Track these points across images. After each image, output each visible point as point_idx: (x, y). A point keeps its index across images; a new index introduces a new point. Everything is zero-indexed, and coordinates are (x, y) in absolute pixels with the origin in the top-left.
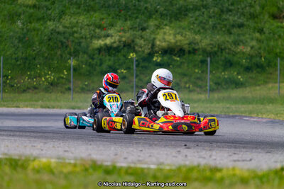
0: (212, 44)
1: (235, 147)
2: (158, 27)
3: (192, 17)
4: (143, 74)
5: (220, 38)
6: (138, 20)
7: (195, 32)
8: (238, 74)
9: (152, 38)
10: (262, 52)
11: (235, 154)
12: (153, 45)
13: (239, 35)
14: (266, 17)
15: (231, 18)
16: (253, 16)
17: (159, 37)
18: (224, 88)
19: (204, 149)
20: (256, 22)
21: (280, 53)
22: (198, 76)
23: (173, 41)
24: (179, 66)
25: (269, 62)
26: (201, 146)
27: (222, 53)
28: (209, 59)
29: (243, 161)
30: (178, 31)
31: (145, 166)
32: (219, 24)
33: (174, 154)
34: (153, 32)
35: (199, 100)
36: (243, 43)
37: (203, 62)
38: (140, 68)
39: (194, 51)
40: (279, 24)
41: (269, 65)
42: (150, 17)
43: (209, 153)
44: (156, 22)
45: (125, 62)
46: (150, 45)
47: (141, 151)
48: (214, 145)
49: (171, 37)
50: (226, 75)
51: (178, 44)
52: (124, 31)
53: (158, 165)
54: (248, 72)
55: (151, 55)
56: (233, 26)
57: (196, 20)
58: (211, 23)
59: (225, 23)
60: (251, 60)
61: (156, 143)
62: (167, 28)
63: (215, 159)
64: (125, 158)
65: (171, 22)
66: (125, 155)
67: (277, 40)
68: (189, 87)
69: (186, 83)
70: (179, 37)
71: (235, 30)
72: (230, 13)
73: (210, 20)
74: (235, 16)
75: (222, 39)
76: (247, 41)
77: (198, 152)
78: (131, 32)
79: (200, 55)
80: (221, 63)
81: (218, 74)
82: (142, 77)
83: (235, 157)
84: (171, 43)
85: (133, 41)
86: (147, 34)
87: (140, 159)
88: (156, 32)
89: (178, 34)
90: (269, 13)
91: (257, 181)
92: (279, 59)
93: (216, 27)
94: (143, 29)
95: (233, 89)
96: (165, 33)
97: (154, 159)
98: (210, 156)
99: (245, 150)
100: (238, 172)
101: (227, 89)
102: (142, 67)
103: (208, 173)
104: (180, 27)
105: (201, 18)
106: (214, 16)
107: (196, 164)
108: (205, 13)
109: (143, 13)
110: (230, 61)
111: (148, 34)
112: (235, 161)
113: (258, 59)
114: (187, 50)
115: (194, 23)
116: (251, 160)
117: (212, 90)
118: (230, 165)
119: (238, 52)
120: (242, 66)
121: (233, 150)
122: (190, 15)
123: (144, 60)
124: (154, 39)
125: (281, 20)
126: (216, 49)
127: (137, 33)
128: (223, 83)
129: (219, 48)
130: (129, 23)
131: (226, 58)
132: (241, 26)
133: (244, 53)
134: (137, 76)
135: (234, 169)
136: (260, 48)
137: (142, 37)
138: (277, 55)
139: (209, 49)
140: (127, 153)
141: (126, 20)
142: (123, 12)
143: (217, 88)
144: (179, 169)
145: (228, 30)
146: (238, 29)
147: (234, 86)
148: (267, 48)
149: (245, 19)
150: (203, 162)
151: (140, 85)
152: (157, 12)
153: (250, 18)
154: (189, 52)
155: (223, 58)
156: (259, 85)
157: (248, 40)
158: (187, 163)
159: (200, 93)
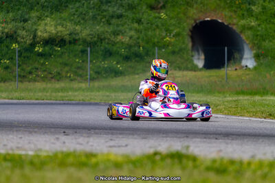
0: (92, 35)
1: (112, 134)
2: (40, 18)
3: (72, 8)
4: (26, 64)
5: (99, 28)
6: (20, 12)
7: (75, 23)
8: (118, 63)
9: (33, 29)
10: (141, 42)
11: (111, 140)
12: (35, 36)
13: (118, 26)
14: (144, 8)
15: (110, 9)
16: (131, 7)
17: (41, 28)
18: (104, 77)
19: (82, 136)
20: (134, 13)
21: (158, 42)
22: (79, 65)
23: (53, 31)
24: (60, 56)
25: (148, 51)
26: (79, 133)
27: (102, 43)
28: (89, 49)
29: (119, 146)
30: (59, 22)
31: (23, 153)
32: (99, 15)
33: (53, 141)
34: (35, 23)
35: (80, 89)
36: (123, 33)
37: (83, 52)
38: (22, 58)
39: (75, 41)
40: (157, 15)
41: (147, 54)
42: (32, 9)
43: (86, 139)
44: (38, 14)
45: (7, 53)
46: (32, 36)
47: (21, 138)
48: (92, 131)
49: (52, 28)
50: (105, 64)
51: (59, 34)
52: (6, 22)
53: (36, 151)
54: (127, 61)
55: (33, 45)
56: (112, 17)
57: (77, 11)
58: (91, 14)
59: (105, 13)
60: (130, 50)
61: (36, 130)
62: (48, 19)
63: (92, 146)
64: (5, 145)
65: (52, 13)
66: (5, 142)
67: (154, 30)
68: (70, 77)
69: (67, 72)
70: (60, 28)
71: (114, 21)
72: (109, 4)
73: (91, 11)
74: (114, 7)
75: (102, 29)
76: (125, 32)
77: (76, 139)
78: (14, 23)
79: (80, 45)
80: (101, 53)
81: (98, 64)
82: (24, 66)
83: (112, 143)
84: (53, 34)
85: (16, 32)
86: (28, 25)
87: (20, 145)
88: (38, 23)
89: (59, 25)
90: (146, 4)
91: (131, 166)
92: (156, 48)
93: (96, 18)
94: (25, 21)
95: (112, 78)
96: (46, 24)
97: (32, 146)
98: (88, 142)
99: (121, 136)
100: (112, 157)
101: (106, 77)
102: (24, 57)
103: (84, 159)
104: (61, 18)
105: (81, 10)
106: (94, 8)
107: (72, 150)
108: (85, 5)
109: (25, 6)
110: (109, 51)
111: (30, 26)
112: (111, 147)
113: (136, 48)
114: (67, 41)
115: (74, 14)
116: (126, 146)
117: (92, 79)
118: (105, 150)
119: (118, 42)
120: (121, 55)
121: (110, 136)
122: (71, 7)
123: (26, 50)
124: (36, 30)
125: (158, 11)
126: (96, 39)
127: (19, 25)
128: (103, 72)
129: (98, 38)
130: (11, 15)
131: (105, 48)
132: (119, 17)
133: (122, 43)
134: (19, 66)
135: (108, 154)
136: (138, 38)
137: (24, 28)
138: (154, 45)
139: (89, 39)
140: (7, 140)
141: (8, 12)
142: (5, 4)
143: (98, 77)
144: (56, 155)
145: (108, 21)
146: (117, 20)
147: (113, 75)
148: (145, 38)
149: (124, 10)
150: (79, 148)
151: (22, 74)
152: (38, 4)
153: (129, 9)
154: (70, 42)
155: (102, 48)
156: (138, 74)
157: (127, 30)
158: (65, 149)
159: (81, 82)
